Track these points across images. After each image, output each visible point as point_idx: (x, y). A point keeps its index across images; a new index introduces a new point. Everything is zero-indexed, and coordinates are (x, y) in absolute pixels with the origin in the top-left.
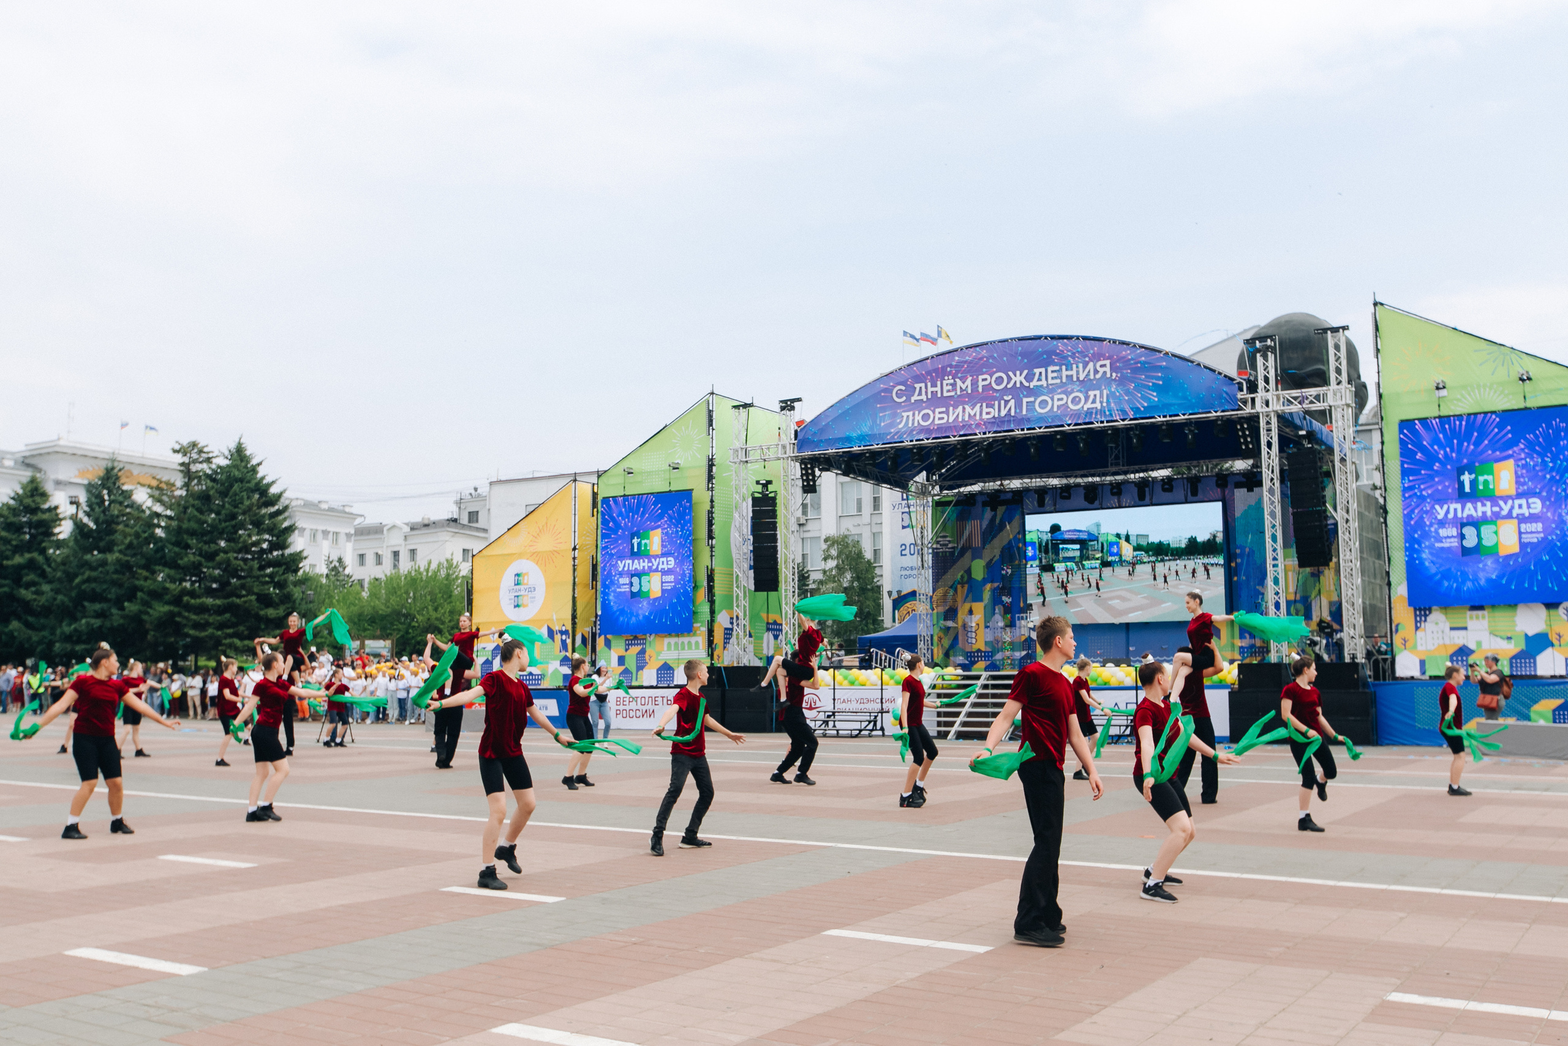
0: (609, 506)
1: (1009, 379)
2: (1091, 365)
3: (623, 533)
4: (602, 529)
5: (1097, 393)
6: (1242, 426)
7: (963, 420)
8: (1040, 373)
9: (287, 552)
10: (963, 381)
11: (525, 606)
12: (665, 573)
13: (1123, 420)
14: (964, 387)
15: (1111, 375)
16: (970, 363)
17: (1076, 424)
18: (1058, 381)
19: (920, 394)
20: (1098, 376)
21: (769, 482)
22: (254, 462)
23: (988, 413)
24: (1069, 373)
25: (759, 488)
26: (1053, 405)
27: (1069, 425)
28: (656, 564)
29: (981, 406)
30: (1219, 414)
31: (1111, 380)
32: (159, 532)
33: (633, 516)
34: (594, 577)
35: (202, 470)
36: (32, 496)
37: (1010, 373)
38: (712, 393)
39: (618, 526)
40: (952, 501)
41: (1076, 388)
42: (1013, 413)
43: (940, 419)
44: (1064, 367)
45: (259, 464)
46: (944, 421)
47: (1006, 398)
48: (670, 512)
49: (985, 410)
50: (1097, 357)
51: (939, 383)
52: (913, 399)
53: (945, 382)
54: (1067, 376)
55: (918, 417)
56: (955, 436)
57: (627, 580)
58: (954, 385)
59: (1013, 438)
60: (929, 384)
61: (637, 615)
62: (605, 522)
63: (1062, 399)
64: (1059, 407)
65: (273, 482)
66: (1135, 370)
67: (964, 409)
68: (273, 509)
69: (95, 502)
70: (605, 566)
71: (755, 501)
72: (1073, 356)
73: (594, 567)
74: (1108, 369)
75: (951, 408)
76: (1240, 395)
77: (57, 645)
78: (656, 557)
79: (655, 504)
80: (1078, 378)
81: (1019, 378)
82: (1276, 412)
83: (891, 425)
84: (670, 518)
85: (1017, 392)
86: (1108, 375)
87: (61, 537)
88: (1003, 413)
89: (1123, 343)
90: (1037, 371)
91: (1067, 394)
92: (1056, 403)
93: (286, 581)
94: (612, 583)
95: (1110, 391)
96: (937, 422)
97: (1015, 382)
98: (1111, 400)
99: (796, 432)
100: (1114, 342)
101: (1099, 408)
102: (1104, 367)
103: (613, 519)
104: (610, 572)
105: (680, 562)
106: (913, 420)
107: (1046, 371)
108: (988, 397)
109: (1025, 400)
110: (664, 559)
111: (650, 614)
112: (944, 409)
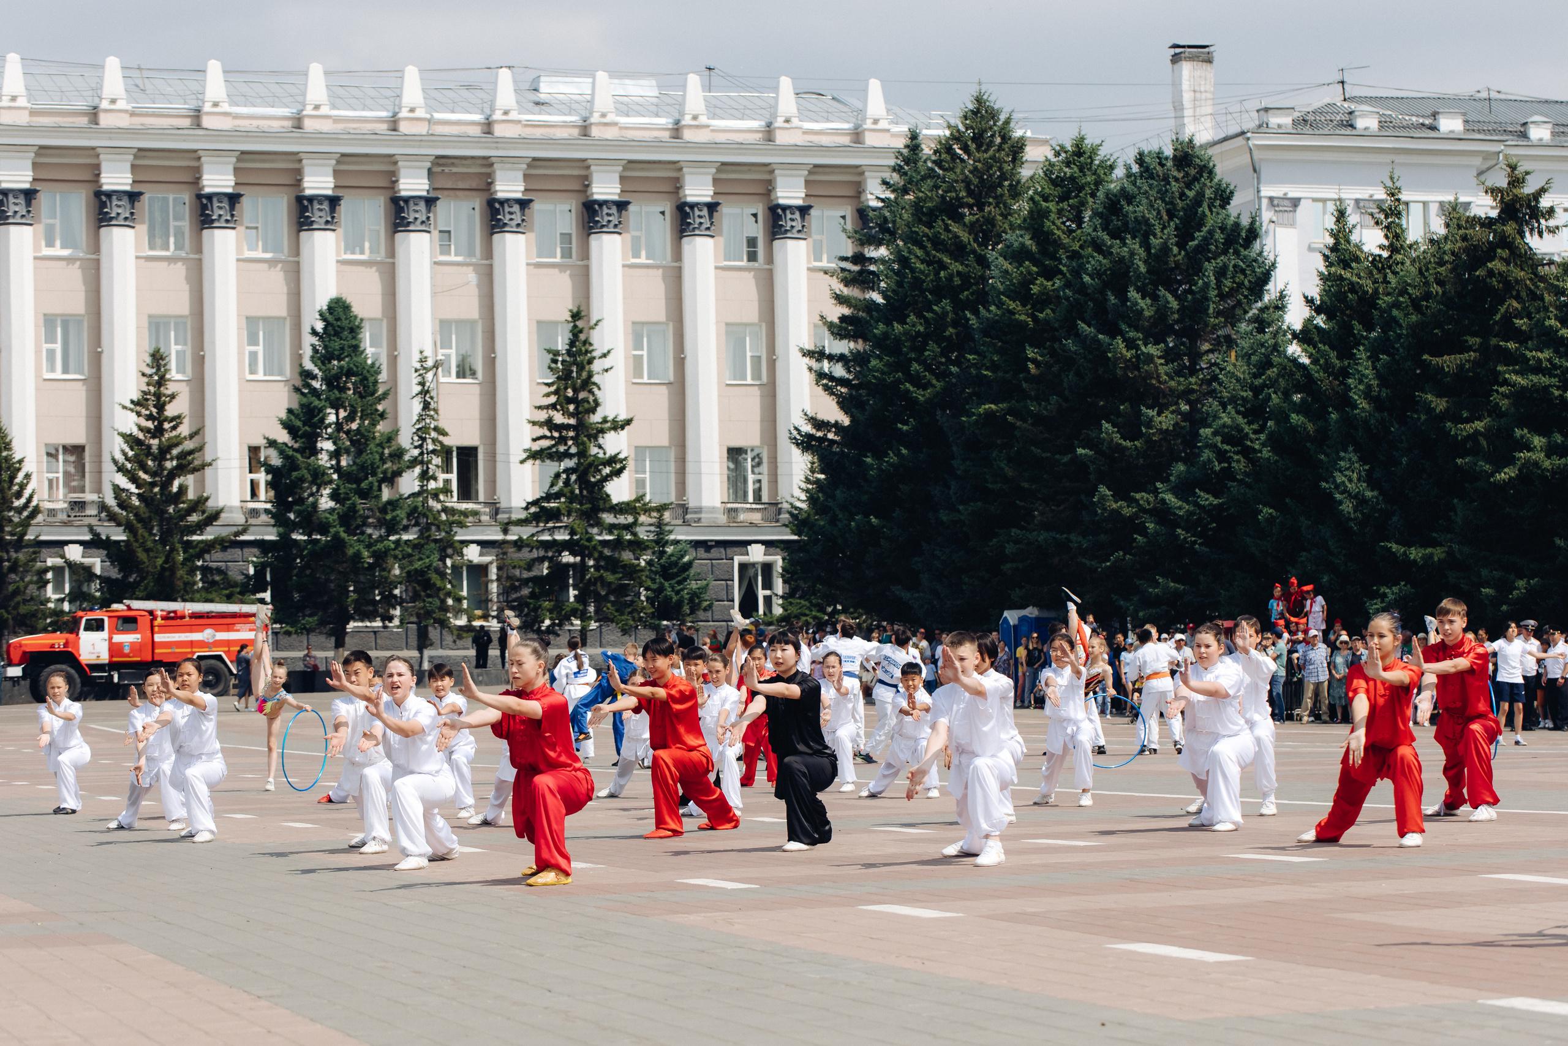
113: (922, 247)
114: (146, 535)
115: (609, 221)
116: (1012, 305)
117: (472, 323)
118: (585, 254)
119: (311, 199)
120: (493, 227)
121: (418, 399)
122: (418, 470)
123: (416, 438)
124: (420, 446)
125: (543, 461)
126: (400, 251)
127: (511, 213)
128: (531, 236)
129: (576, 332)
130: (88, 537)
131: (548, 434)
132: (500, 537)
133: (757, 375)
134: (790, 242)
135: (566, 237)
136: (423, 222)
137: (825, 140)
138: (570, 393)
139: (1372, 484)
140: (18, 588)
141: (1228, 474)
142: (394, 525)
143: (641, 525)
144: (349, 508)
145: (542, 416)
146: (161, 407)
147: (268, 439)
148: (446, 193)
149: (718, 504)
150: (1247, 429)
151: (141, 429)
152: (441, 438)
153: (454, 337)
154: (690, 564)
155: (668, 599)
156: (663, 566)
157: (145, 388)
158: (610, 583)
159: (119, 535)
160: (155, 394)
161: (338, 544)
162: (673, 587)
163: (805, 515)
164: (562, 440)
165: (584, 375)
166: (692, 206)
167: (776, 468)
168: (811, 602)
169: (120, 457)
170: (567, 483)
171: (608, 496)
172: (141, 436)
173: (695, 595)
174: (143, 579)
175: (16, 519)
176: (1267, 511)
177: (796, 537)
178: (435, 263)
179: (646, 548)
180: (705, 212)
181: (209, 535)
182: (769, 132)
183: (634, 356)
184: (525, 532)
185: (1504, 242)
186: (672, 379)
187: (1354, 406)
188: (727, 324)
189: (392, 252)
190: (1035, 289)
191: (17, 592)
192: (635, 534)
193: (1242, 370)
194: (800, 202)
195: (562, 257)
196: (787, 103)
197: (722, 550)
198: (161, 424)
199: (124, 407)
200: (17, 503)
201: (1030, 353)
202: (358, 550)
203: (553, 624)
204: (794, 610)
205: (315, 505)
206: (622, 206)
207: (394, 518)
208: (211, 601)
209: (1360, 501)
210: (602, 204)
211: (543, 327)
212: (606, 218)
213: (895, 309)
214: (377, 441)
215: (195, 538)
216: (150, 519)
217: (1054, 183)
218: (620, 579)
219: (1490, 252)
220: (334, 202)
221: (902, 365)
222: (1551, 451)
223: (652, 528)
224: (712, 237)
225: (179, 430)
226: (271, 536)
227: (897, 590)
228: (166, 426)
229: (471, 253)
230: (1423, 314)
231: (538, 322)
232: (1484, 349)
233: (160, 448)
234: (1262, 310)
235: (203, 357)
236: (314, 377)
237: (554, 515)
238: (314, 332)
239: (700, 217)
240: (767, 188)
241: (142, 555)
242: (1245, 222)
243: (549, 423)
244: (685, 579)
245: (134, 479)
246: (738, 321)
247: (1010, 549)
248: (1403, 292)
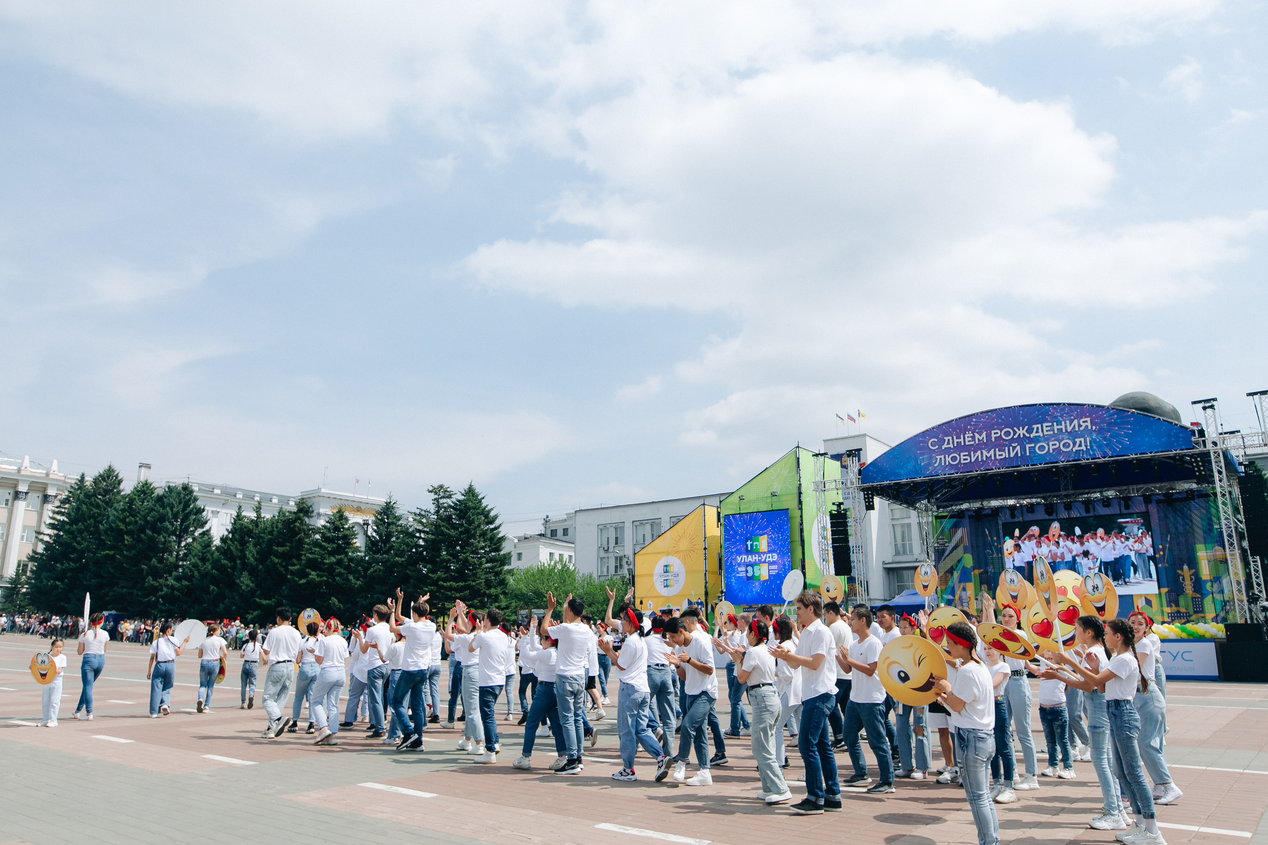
0: (729, 520)
1: (1015, 433)
2: (1076, 422)
3: (740, 537)
4: (725, 535)
5: (1082, 440)
6: (1196, 459)
7: (982, 460)
8: (1038, 428)
9: (502, 553)
10: (980, 434)
11: (671, 586)
12: (770, 563)
13: (1104, 458)
14: (981, 438)
15: (1092, 428)
16: (985, 422)
17: (1068, 461)
18: (1052, 433)
19: (948, 443)
20: (1082, 429)
21: (841, 504)
22: (480, 497)
23: (1000, 455)
24: (1059, 427)
25: (835, 508)
26: (1049, 449)
27: (1062, 462)
28: (764, 558)
29: (995, 451)
30: (1178, 452)
31: (1091, 431)
32: (421, 542)
33: (747, 527)
34: (720, 568)
35: (446, 503)
36: (340, 520)
37: (1015, 429)
38: (798, 447)
39: (736, 533)
40: (947, 516)
41: (1065, 436)
42: (1019, 455)
43: (964, 460)
44: (1055, 424)
45: (483, 498)
46: (968, 461)
47: (1013, 445)
48: (773, 524)
49: (998, 453)
50: (1079, 417)
51: (962, 436)
52: (943, 447)
53: (966, 436)
54: (1058, 429)
55: (948, 459)
56: (977, 471)
57: (744, 569)
58: (973, 437)
59: (1018, 472)
60: (955, 437)
61: (752, 592)
62: (726, 531)
63: (1055, 445)
64: (1053, 450)
65: (492, 509)
66: (1110, 424)
67: (982, 453)
68: (492, 526)
69: (379, 522)
70: (728, 559)
71: (832, 516)
72: (1062, 416)
73: (720, 560)
74: (1089, 424)
75: (972, 453)
76: (1193, 439)
77: (358, 611)
78: (764, 553)
79: (762, 519)
80: (1066, 430)
81: (1022, 432)
82: (1222, 449)
83: (929, 464)
84: (773, 528)
85: (1021, 441)
86: (1090, 428)
87: (356, 545)
88: (1012, 455)
89: (1098, 406)
90: (1035, 426)
91: (1060, 441)
92: (1051, 448)
93: (501, 570)
94: (733, 571)
95: (1092, 438)
96: (962, 462)
97: (1020, 434)
98: (1093, 444)
99: (860, 471)
100: (1093, 406)
101: (1085, 449)
102: (1086, 423)
103: (732, 529)
104: (731, 563)
105: (781, 555)
106: (945, 461)
107: (1042, 427)
108: (1000, 444)
109: (1028, 446)
110: (770, 555)
111: (761, 591)
112: (967, 453)
113: (86, 504)
116: (119, 524)
137: (37, 475)
139: (253, 583)
141: (193, 576)
150: (200, 564)
176: (212, 587)
182: (19, 470)
185: (299, 518)
187: (248, 559)
190: (127, 520)
193: (199, 548)
194: (25, 491)
196: (27, 463)
201: (126, 537)
209: (248, 586)
213: (73, 522)
217: (138, 491)
219: (295, 521)
221: (75, 538)
222: (318, 576)
227: (62, 604)
230: (272, 535)
232: (291, 547)
234: (204, 532)
240: (16, 486)
242: (202, 507)
247: (110, 594)
248: (266, 529)
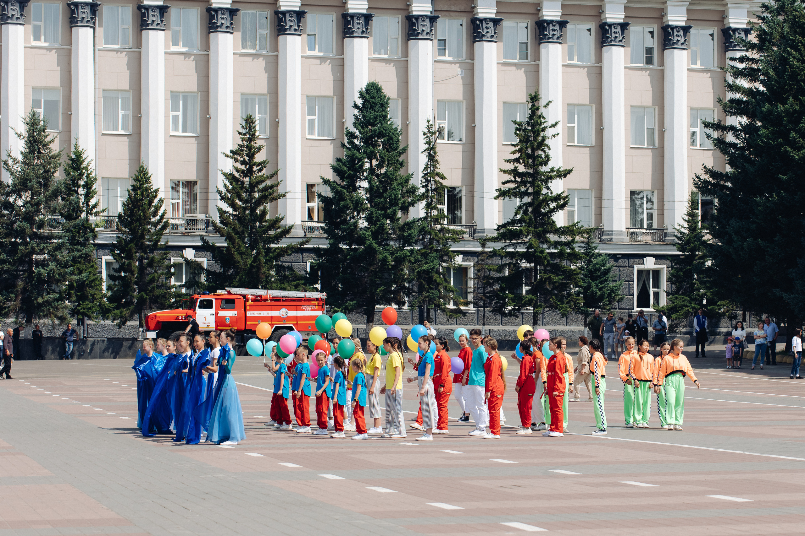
114: (241, 243)
115: (554, 35)
117: (459, 102)
118: (537, 57)
119: (352, 16)
120: (475, 37)
121: (426, 153)
122: (424, 203)
123: (424, 180)
124: (426, 186)
125: (510, 197)
126: (411, 53)
127: (487, 28)
128: (501, 44)
129: (534, 110)
130: (200, 244)
131: (513, 179)
132: (480, 249)
133: (651, 141)
134: (676, 51)
135: (524, 45)
136: (428, 33)
138: (529, 151)
140: (154, 277)
142: (409, 239)
143: (576, 242)
144: (379, 227)
145: (510, 166)
146: (251, 156)
147: (324, 179)
148: (443, 13)
149: (624, 229)
151: (237, 170)
152: (441, 180)
153: (447, 112)
154: (609, 270)
155: (594, 293)
156: (590, 271)
157: (241, 143)
158: (556, 282)
159: (221, 243)
160: (247, 147)
161: (371, 251)
162: (597, 286)
163: (687, 238)
164: (523, 183)
165: (540, 138)
166: (610, 25)
167: (663, 205)
168: (690, 297)
169: (223, 190)
170: (526, 212)
171: (554, 222)
172: (237, 175)
173: (613, 291)
174: (237, 273)
175: (153, 231)
177: (681, 253)
178: (435, 61)
179: (580, 258)
180: (619, 30)
181: (283, 244)
183: (568, 127)
184: (497, 246)
186: (594, 144)
188: (632, 106)
189: (406, 54)
191: (153, 280)
192: (573, 249)
194: (683, 24)
195: (520, 59)
197: (626, 260)
198: (251, 167)
199: (227, 156)
200: (153, 220)
202: (385, 256)
203: (514, 310)
204: (678, 302)
205: (355, 225)
206: (562, 24)
207: (409, 235)
208: (284, 289)
210: (550, 22)
211: (507, 106)
212: (552, 33)
214: (399, 181)
215: (273, 245)
216: (243, 232)
218: (562, 279)
220: (368, 18)
223: (583, 245)
224: (624, 47)
225: (264, 171)
226: (324, 245)
228: (255, 168)
229: (459, 55)
231: (504, 103)
233: (250, 183)
235: (278, 123)
236: (356, 137)
237: (516, 235)
238: (356, 106)
239: (615, 33)
240: (661, 14)
241: (237, 257)
243: (515, 172)
244: (606, 280)
245: (233, 205)
246: (639, 104)
